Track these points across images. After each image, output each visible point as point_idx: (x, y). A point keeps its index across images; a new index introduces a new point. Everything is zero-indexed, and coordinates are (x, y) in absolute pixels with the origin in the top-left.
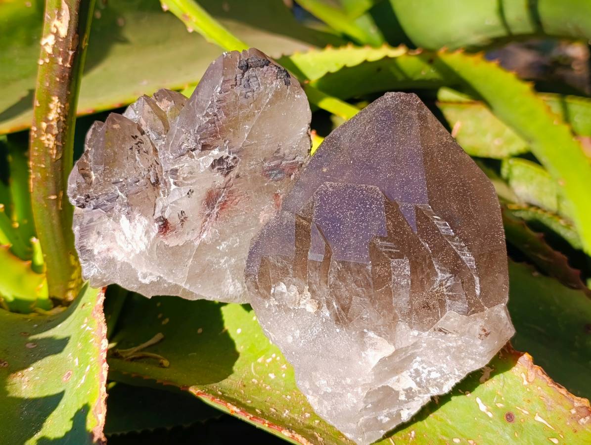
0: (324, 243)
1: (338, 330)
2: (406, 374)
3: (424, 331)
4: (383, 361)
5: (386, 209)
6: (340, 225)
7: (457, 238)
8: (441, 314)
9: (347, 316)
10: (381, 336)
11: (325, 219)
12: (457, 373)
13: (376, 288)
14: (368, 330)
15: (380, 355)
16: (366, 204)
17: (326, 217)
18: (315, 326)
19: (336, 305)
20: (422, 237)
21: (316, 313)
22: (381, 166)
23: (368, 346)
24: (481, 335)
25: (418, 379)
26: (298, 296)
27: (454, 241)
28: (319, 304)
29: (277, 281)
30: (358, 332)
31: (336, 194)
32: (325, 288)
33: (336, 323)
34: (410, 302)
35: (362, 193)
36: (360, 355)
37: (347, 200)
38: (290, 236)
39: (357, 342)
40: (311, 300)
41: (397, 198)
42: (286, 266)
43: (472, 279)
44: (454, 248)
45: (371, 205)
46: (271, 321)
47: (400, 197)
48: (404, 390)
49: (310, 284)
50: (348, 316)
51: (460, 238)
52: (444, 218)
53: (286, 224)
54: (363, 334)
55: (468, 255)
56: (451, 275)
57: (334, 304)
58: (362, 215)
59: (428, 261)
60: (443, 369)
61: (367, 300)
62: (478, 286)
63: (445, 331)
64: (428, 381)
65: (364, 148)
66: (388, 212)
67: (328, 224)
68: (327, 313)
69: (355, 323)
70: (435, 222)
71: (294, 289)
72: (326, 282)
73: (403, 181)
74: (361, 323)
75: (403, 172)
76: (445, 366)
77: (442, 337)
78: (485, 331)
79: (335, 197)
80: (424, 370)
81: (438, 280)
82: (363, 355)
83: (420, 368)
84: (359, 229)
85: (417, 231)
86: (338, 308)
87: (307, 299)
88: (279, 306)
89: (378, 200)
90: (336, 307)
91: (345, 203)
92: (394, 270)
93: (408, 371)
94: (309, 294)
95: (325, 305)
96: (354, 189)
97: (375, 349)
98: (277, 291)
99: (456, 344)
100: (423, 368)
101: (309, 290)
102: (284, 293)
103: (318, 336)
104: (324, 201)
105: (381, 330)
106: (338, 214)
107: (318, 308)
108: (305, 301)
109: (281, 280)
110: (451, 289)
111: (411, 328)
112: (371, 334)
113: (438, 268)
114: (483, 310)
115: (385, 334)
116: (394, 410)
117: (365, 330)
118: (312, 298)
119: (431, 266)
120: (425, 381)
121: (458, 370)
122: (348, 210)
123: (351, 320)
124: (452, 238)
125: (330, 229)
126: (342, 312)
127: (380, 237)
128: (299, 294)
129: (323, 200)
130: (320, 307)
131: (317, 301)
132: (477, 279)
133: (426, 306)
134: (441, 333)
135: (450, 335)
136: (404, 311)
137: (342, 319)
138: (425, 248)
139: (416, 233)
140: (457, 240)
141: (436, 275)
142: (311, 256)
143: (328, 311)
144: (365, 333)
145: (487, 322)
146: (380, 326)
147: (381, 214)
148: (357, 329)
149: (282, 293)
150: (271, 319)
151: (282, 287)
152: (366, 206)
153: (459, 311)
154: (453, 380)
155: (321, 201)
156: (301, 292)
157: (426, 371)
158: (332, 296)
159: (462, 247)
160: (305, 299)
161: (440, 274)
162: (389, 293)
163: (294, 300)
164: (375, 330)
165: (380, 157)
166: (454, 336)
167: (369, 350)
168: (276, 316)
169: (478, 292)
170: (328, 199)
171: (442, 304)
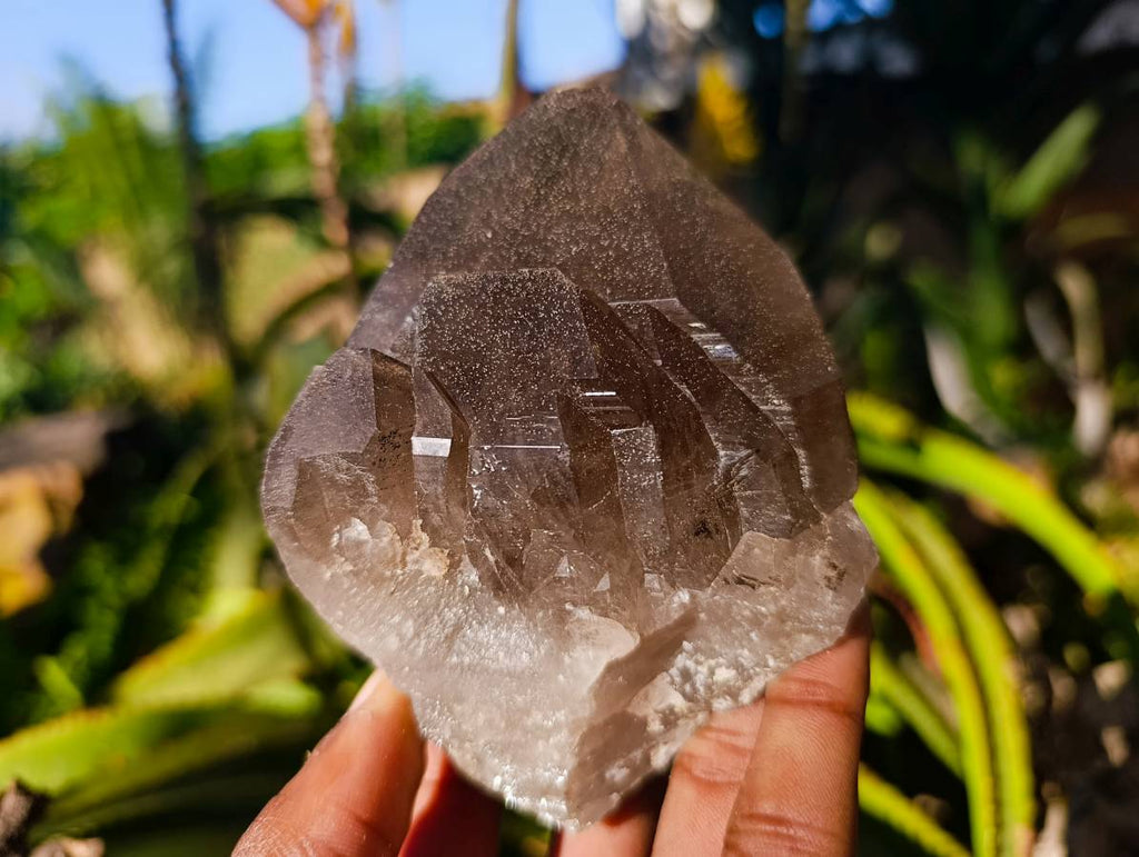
0: (448, 411)
1: (501, 610)
2: (662, 680)
3: (702, 587)
4: (613, 668)
5: (585, 315)
6: (482, 366)
7: (749, 366)
8: (732, 541)
9: (521, 578)
10: (606, 616)
11: (445, 356)
12: (771, 662)
13: (585, 503)
14: (575, 604)
15: (606, 658)
16: (537, 309)
17: (448, 353)
18: (447, 605)
19: (492, 554)
20: (673, 371)
21: (445, 577)
22: (555, 234)
23: (577, 638)
24: (828, 579)
25: (688, 688)
26: (398, 544)
27: (742, 375)
28: (450, 556)
29: (344, 517)
30: (550, 612)
31: (463, 298)
32: (463, 518)
33: (495, 595)
34: (669, 526)
35: (524, 288)
36: (559, 661)
37: (492, 308)
38: (363, 402)
39: (548, 632)
40: (431, 550)
41: (604, 294)
42: (359, 478)
43: (792, 456)
44: (743, 389)
45: (547, 311)
46: (342, 609)
47: (608, 291)
48: (657, 712)
49: (424, 514)
50: (524, 579)
51: (754, 364)
52: (713, 325)
53: (351, 378)
54: (562, 617)
55: (775, 401)
56: (750, 451)
57: (488, 552)
58: (531, 337)
59: (694, 425)
60: (740, 659)
61: (567, 536)
62: (805, 470)
63: (752, 582)
64: (709, 688)
65: (514, 204)
66: (592, 321)
67: (453, 368)
68: (472, 576)
69: (541, 592)
70: (695, 337)
71: (388, 531)
72: (463, 504)
73: (608, 257)
74: (557, 591)
75: (605, 239)
76: (746, 652)
77: (745, 597)
78: (835, 567)
79: (461, 306)
80: (699, 668)
81: (720, 465)
82: (567, 660)
83: (690, 664)
84: (529, 367)
85: (661, 358)
86: (496, 562)
87: (423, 548)
88: (356, 574)
89: (562, 298)
90: (492, 559)
91: (488, 314)
92: (622, 456)
93: (665, 674)
94: (425, 537)
95: (466, 558)
96: (504, 280)
97: (593, 644)
98: (347, 539)
99: (776, 606)
100: (698, 663)
101: (423, 528)
102: (366, 542)
103: (458, 628)
104: (438, 321)
105: (605, 602)
106: (475, 343)
107: (451, 566)
108: (417, 554)
109: (353, 513)
110: (749, 483)
111: (673, 585)
112: (584, 613)
113: (717, 439)
114: (817, 520)
115: (616, 611)
116: (637, 755)
117: (568, 607)
118: (433, 544)
119: (701, 435)
120: (702, 689)
121: (775, 658)
122: (496, 329)
123: (531, 589)
124: (737, 370)
125: (458, 377)
126: (510, 571)
127: (581, 381)
128: (402, 540)
129: (435, 314)
130: (454, 566)
131: (447, 551)
132: (801, 452)
133: (702, 529)
134: (742, 587)
135: (762, 589)
136: (655, 550)
137: (510, 584)
138: (684, 397)
139: (659, 362)
140: (749, 370)
141: (715, 455)
142: (421, 445)
143: (475, 571)
144: (569, 612)
145: (834, 546)
146: (604, 593)
147: (575, 327)
148: (547, 604)
149: (359, 544)
150: (343, 604)
151: (358, 529)
152: (536, 315)
153: (772, 531)
154: (762, 677)
155: (430, 318)
156: (404, 535)
157: (704, 670)
158: (479, 535)
159: (761, 385)
160: (417, 549)
161: (722, 453)
162: (615, 509)
163: (390, 555)
164: (593, 602)
165: (551, 217)
166: (772, 589)
167: (578, 648)
168: (355, 595)
169: (807, 483)
170: (445, 312)
171: (733, 520)
